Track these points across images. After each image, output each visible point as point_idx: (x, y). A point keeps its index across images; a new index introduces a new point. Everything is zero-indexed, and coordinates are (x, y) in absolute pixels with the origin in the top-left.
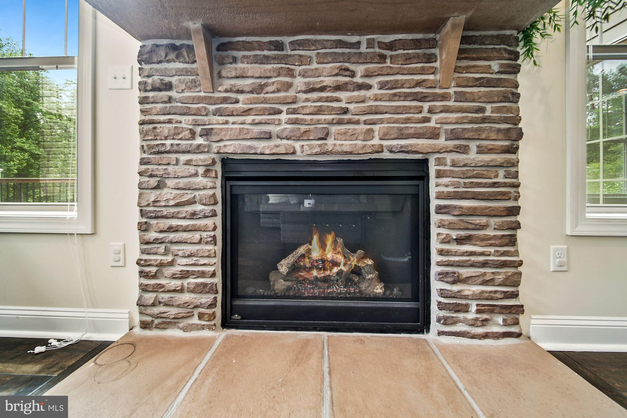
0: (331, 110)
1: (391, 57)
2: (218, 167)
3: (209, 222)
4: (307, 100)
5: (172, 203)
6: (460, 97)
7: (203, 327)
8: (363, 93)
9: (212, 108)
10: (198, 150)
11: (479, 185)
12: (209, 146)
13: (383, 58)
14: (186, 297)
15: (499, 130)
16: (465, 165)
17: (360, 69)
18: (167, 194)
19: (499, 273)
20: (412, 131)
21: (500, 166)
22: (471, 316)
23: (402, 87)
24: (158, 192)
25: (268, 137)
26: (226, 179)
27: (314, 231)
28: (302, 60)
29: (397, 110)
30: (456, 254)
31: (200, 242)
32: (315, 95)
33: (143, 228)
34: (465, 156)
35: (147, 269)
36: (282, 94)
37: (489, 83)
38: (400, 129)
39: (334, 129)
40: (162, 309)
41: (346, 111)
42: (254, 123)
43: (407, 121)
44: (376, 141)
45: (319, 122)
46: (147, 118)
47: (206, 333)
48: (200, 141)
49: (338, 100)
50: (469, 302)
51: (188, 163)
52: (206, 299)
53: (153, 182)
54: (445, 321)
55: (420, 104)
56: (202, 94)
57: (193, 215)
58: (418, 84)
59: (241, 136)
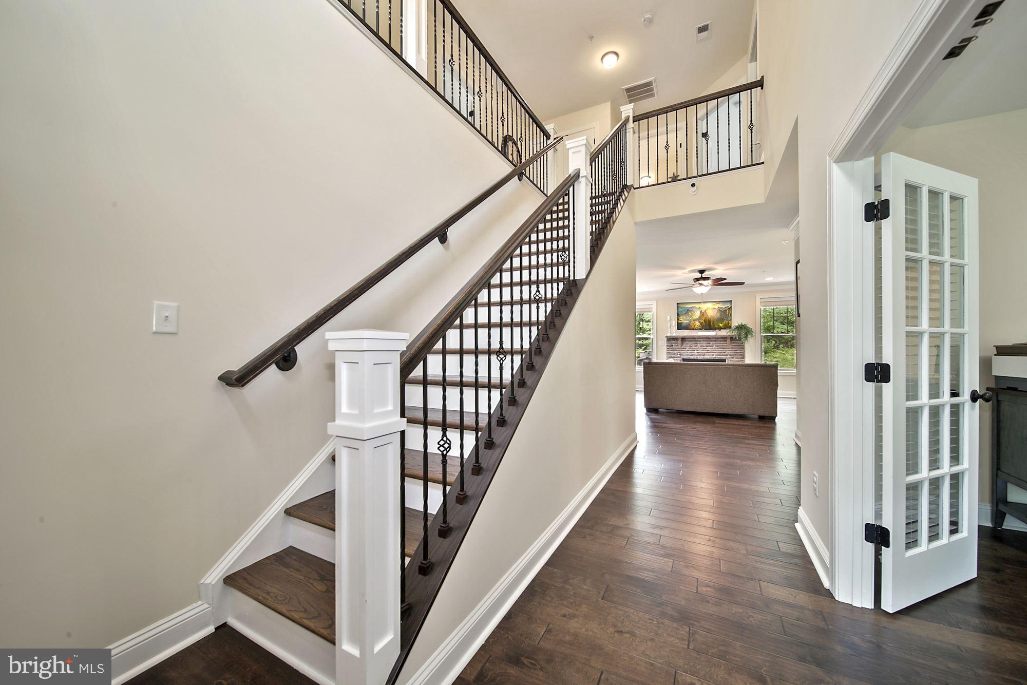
0: (705, 350)
1: (719, 341)
4: (700, 348)
6: (732, 348)
8: (712, 347)
13: (717, 341)
17: (711, 343)
23: (719, 346)
25: (692, 355)
28: (699, 342)
29: (719, 351)
32: (702, 348)
36: (695, 347)
37: (737, 346)
38: (718, 354)
39: (706, 354)
41: (708, 350)
42: (689, 352)
44: (715, 356)
45: (702, 352)
48: (679, 356)
49: (706, 348)
55: (723, 349)
56: (679, 347)
58: (723, 346)
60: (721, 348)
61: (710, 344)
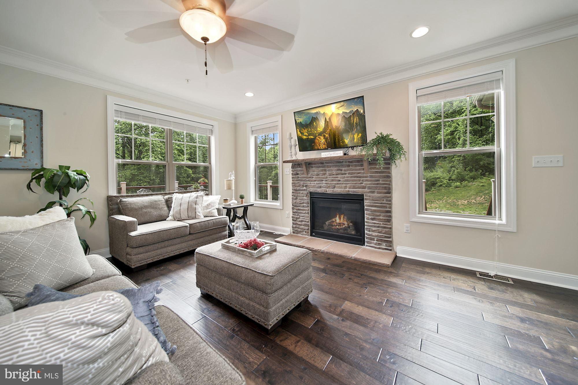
0: (336, 180)
1: (352, 165)
2: (309, 195)
3: (307, 208)
4: (329, 178)
5: (299, 203)
6: (371, 177)
7: (306, 235)
8: (344, 175)
9: (307, 179)
10: (304, 190)
11: (377, 203)
12: (307, 189)
13: (349, 166)
14: (302, 227)
15: (383, 187)
16: (373, 197)
17: (343, 169)
18: (298, 201)
19: (384, 230)
20: (357, 187)
21: (383, 197)
22: (375, 242)
23: (354, 174)
24: (296, 200)
25: (320, 187)
26: (311, 198)
27: (337, 214)
28: (328, 167)
29: (353, 181)
30: (370, 223)
31: (305, 213)
32: (332, 176)
33: (293, 209)
34: (373, 194)
35: (294, 219)
36: (323, 176)
37: (380, 172)
38: (354, 186)
39: (337, 185)
40: (297, 229)
41: (339, 181)
42: (317, 184)
43: (356, 184)
44: (347, 189)
45: (332, 184)
46: (293, 182)
47: (307, 236)
48: (305, 188)
49: (337, 177)
50: (375, 238)
51: (302, 193)
52: (307, 228)
53: (295, 197)
54: (368, 242)
55: (360, 179)
56: (305, 176)
57: (303, 206)
58: (359, 173)
59: (314, 187)
60: (355, 177)
61: (341, 170)
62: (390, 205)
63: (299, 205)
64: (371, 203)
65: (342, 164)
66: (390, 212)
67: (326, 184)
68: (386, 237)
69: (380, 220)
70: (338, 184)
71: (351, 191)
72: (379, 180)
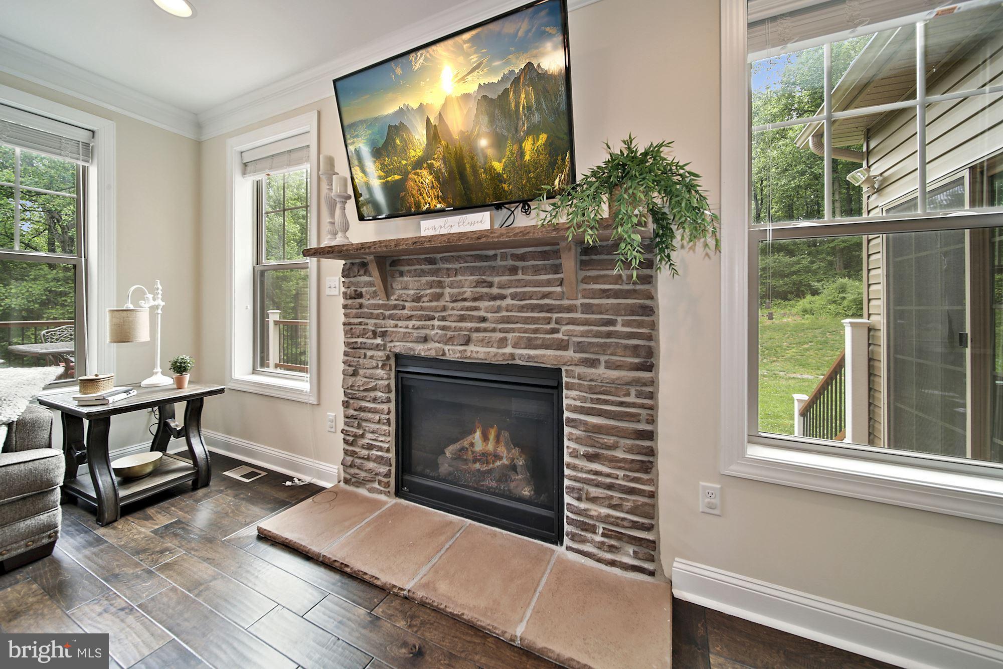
0: (471, 319)
1: (523, 268)
2: (392, 362)
3: (385, 407)
4: (453, 309)
5: (362, 388)
6: (587, 308)
7: (381, 492)
8: (498, 303)
9: (388, 313)
10: (377, 347)
11: (606, 402)
12: (385, 345)
13: (513, 270)
14: (371, 465)
15: (626, 347)
16: (591, 380)
17: (496, 280)
18: (360, 381)
19: (628, 500)
20: (539, 342)
21: (628, 384)
22: (599, 538)
23: (530, 298)
24: (353, 379)
25: (425, 339)
26: (398, 372)
27: (477, 424)
29: (526, 321)
30: (582, 470)
31: (379, 422)
32: (460, 304)
33: (346, 405)
34: (593, 370)
35: (348, 438)
36: (434, 304)
37: (617, 294)
38: (529, 339)
39: (475, 335)
40: (357, 471)
41: (484, 320)
42: (414, 328)
43: (536, 331)
44: (508, 350)
45: (461, 329)
46: (348, 320)
47: (383, 497)
49: (476, 309)
50: (597, 524)
51: (371, 357)
52: (383, 469)
53: (351, 370)
54: (573, 537)
55: (549, 315)
56: (381, 302)
58: (545, 296)
59: (405, 337)
60: (533, 308)
61: (490, 285)
62: (650, 412)
63: (362, 394)
64: (584, 400)
65: (493, 263)
66: (650, 435)
67: (443, 328)
68: (635, 526)
69: (614, 462)
70: (478, 330)
71: (521, 357)
72: (612, 323)
